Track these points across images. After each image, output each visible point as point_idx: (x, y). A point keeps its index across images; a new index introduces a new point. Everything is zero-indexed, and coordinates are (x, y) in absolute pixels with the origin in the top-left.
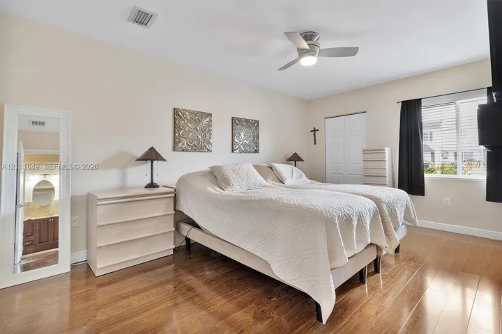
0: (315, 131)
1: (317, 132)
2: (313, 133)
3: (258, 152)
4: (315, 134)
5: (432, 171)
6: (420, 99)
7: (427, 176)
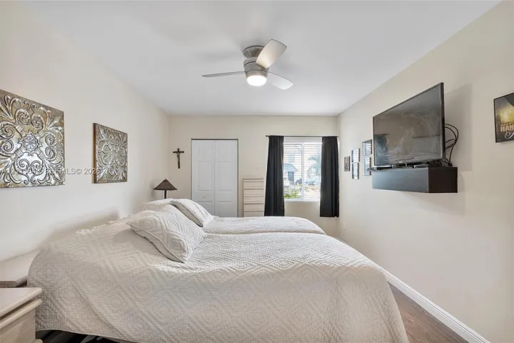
0: (178, 152)
1: (181, 154)
2: (176, 154)
3: (126, 181)
4: (178, 156)
5: (288, 196)
6: (282, 137)
7: (286, 200)
